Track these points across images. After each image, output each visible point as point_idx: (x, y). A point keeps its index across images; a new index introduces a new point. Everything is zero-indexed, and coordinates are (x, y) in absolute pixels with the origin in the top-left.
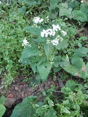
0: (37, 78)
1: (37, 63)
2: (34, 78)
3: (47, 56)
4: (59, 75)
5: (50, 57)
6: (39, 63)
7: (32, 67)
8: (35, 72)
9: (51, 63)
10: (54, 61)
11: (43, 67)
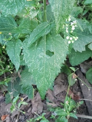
0: (26, 82)
1: (22, 39)
2: (18, 79)
3: (56, 14)
4: (84, 71)
5: (64, 17)
6: (30, 41)
7: (10, 53)
8: (17, 66)
9: (70, 40)
10: (77, 32)
11: (42, 54)
